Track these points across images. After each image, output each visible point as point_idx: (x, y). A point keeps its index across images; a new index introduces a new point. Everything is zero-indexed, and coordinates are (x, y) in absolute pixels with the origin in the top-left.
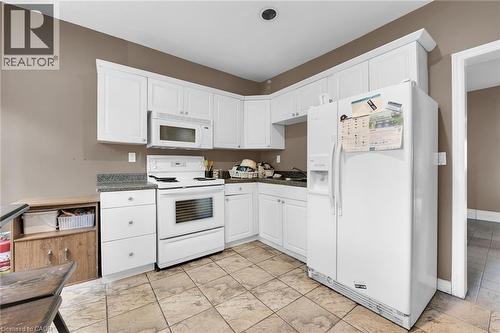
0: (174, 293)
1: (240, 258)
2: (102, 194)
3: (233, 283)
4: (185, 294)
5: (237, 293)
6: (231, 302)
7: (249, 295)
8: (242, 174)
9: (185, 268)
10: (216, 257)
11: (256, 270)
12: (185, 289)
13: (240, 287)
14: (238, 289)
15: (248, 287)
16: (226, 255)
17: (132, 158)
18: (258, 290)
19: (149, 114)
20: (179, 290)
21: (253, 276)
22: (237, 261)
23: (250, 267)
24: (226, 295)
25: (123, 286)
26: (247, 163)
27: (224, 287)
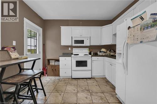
0: (71, 85)
1: (95, 82)
2: (60, 57)
3: (87, 89)
4: (74, 86)
5: (86, 92)
6: (83, 94)
7: (89, 94)
8: (100, 54)
9: (78, 80)
10: (88, 79)
11: (98, 87)
12: (74, 85)
13: (88, 90)
14: (87, 90)
15: (91, 91)
16: (92, 79)
17: (70, 49)
18: (93, 94)
19: (72, 37)
20: (73, 85)
21: (95, 89)
22: (93, 82)
23: (96, 85)
24: (83, 91)
25: (63, 80)
26: (103, 50)
27: (84, 88)
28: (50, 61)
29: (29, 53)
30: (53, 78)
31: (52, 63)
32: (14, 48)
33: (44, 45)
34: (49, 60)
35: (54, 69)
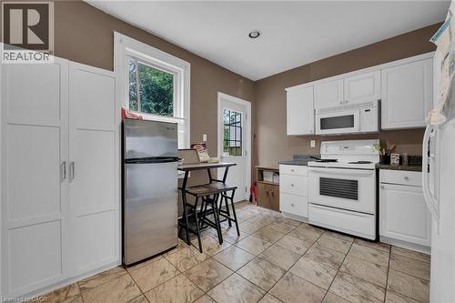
3: (338, 259)
7: (333, 272)
10: (360, 242)
13: (336, 264)
14: (334, 264)
15: (343, 269)
16: (375, 246)
17: (313, 144)
19: (314, 111)
22: (375, 255)
23: (378, 266)
24: (320, 259)
27: (327, 255)
28: (265, 173)
29: (226, 154)
30: (267, 212)
31: (268, 178)
32: (204, 145)
33: (255, 137)
34: (261, 171)
35: (270, 193)
